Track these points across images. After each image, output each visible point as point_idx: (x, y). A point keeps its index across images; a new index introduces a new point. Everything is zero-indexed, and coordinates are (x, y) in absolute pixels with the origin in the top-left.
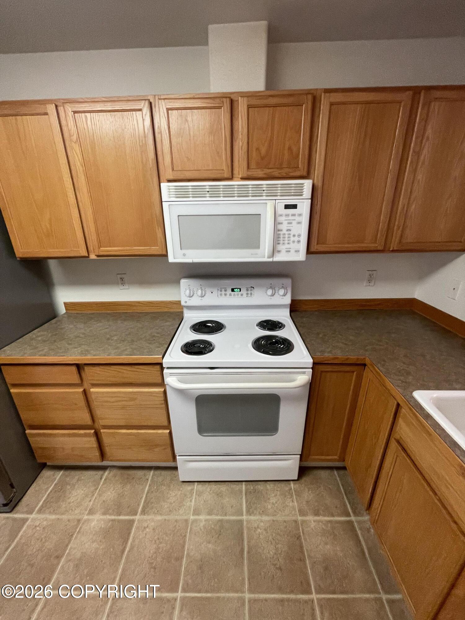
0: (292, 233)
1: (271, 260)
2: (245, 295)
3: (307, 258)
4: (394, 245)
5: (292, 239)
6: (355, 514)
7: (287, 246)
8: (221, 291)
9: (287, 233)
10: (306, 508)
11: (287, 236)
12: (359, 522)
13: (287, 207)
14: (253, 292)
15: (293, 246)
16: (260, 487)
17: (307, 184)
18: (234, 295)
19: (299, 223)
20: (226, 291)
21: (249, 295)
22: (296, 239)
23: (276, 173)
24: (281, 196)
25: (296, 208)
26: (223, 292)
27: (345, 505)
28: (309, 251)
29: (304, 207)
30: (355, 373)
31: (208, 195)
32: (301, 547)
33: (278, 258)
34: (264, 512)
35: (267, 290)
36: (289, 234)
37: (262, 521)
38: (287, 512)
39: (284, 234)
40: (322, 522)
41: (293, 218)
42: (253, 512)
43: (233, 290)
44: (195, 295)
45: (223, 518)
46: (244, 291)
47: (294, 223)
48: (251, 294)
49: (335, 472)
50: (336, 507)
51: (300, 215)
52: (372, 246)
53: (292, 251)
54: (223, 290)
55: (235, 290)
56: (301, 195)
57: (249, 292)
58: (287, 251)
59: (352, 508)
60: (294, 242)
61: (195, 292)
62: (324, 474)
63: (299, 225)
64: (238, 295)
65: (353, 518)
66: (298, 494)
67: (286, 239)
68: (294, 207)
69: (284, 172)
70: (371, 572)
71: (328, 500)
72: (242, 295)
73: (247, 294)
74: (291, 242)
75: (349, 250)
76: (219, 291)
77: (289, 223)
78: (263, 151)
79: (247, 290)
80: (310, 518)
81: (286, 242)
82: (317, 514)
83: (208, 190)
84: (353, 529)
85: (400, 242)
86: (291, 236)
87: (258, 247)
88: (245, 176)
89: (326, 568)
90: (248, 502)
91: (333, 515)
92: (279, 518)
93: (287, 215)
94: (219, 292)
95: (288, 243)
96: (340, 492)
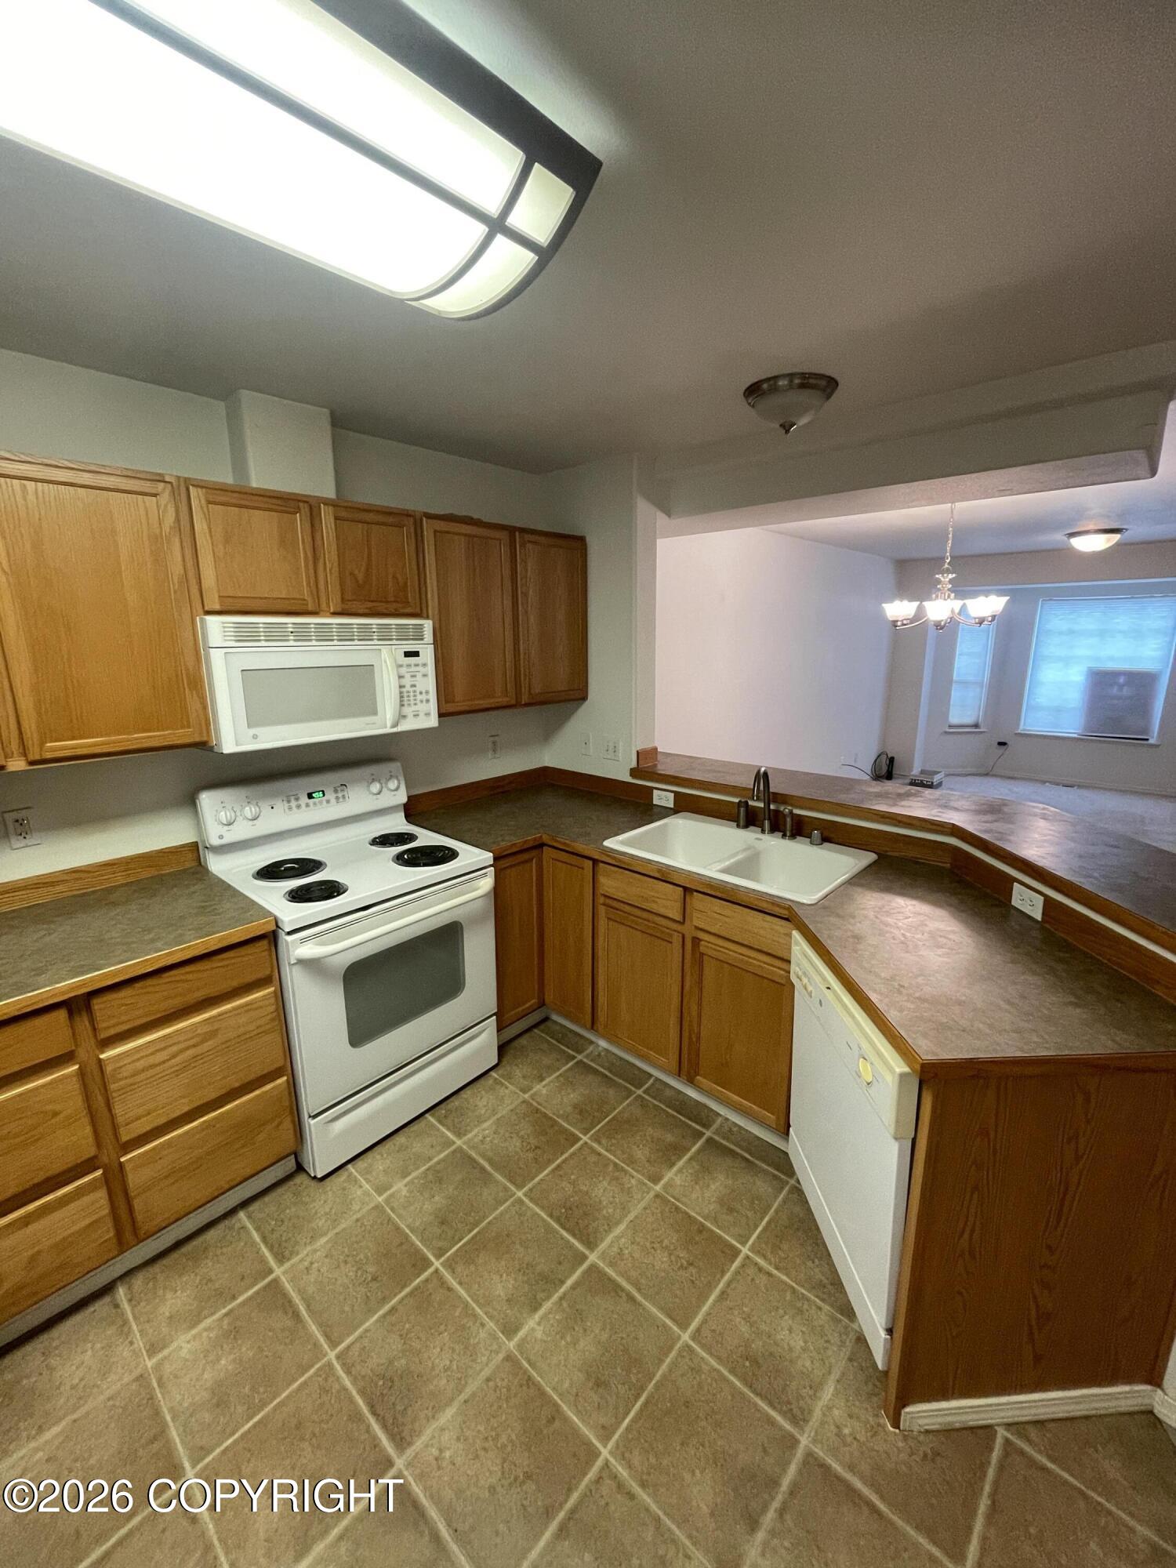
0: (418, 689)
1: (395, 730)
2: (333, 801)
3: (439, 722)
4: (525, 699)
5: (419, 697)
6: (579, 1052)
7: (414, 708)
8: (289, 802)
9: (412, 689)
10: (526, 1083)
11: (412, 694)
12: (587, 1057)
13: (408, 654)
14: (345, 793)
15: (422, 708)
16: (455, 1103)
17: (428, 625)
18: (315, 804)
19: (425, 675)
20: (297, 799)
21: (341, 800)
22: (424, 697)
23: (381, 607)
24: (397, 640)
25: (418, 656)
26: (293, 804)
27: (564, 1052)
28: (441, 715)
29: (428, 653)
30: (534, 861)
31: (292, 638)
32: (545, 1115)
33: (405, 726)
34: (480, 1120)
35: (368, 786)
36: (415, 692)
37: (484, 1130)
38: (507, 1101)
39: (408, 692)
40: (552, 1082)
41: (417, 669)
42: (466, 1131)
43: (310, 796)
44: (240, 819)
45: (429, 1164)
46: (331, 795)
47: (419, 675)
48: (344, 797)
49: (536, 1031)
50: (558, 1060)
51: (425, 665)
52: (504, 700)
53: (422, 715)
54: (292, 798)
55: (314, 795)
56: (422, 639)
57: (340, 795)
58: (415, 716)
59: (573, 1050)
60: (422, 701)
61: (238, 814)
62: (523, 1041)
63: (426, 678)
64: (321, 802)
65: (580, 1057)
66: (509, 1077)
67: (412, 698)
68: (416, 654)
69: (392, 608)
70: (620, 1084)
71: (546, 1061)
72: (328, 802)
73: (337, 798)
74: (418, 702)
75: (481, 707)
76: (285, 802)
77: (412, 676)
78: (360, 576)
79: (336, 791)
80: (538, 1087)
81: (412, 702)
82: (542, 1079)
83: (291, 630)
84: (586, 1066)
85: (530, 693)
86: (418, 693)
87: (375, 713)
88: (339, 610)
89: (581, 1112)
90: (451, 1128)
91: (558, 1069)
92: (503, 1111)
93: (409, 666)
94: (287, 805)
95: (415, 704)
96: (554, 1045)
